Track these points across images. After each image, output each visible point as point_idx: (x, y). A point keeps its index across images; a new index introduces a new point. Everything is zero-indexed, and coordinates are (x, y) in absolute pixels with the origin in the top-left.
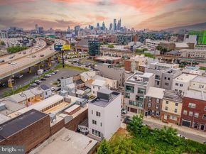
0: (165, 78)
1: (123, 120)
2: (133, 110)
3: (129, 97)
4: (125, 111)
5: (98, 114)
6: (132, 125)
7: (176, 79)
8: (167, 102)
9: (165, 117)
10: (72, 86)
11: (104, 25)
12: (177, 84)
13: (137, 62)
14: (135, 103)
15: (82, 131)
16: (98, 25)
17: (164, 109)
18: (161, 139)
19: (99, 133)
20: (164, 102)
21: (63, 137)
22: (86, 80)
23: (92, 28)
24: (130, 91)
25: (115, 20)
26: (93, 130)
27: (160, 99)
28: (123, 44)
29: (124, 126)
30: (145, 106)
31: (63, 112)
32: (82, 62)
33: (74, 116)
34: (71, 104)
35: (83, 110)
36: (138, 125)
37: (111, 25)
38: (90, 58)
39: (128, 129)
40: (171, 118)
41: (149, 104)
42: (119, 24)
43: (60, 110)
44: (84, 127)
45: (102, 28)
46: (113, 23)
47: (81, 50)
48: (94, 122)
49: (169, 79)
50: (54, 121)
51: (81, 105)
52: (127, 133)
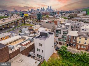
0: (76, 27)
1: (55, 49)
2: (60, 44)
3: (58, 37)
4: (56, 44)
5: (41, 45)
6: (60, 51)
7: (82, 27)
8: (80, 38)
9: (79, 47)
10: (28, 32)
11: (44, 8)
12: (83, 30)
13: (60, 21)
14: (61, 40)
15: (32, 55)
16: (41, 8)
17: (78, 42)
18: (79, 60)
19: (42, 56)
20: (78, 38)
21: (18, 60)
22: (35, 29)
23: (39, 10)
24: (58, 33)
25: (49, 6)
26: (38, 55)
27: (76, 37)
28: (53, 15)
29: (56, 52)
30: (67, 41)
31: (20, 44)
32: (34, 22)
33: (27, 47)
34: (26, 40)
35: (32, 43)
36: (65, 51)
37: (47, 8)
38: (38, 21)
39: (58, 54)
40: (82, 47)
41: (70, 40)
42: (51, 8)
43: (19, 43)
44: (33, 53)
45: (43, 10)
46: (48, 7)
47: (33, 18)
48: (38, 50)
49: (78, 27)
50: (13, 49)
51: (31, 41)
52: (58, 56)
